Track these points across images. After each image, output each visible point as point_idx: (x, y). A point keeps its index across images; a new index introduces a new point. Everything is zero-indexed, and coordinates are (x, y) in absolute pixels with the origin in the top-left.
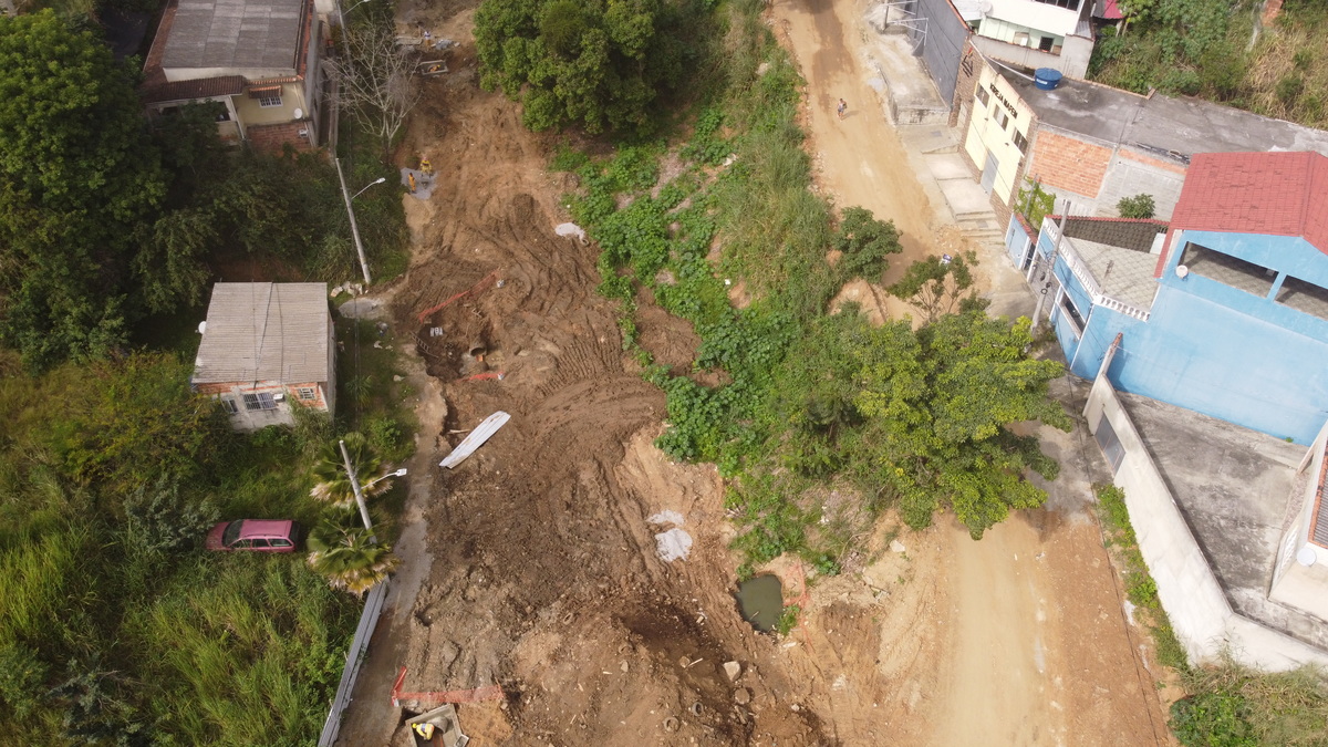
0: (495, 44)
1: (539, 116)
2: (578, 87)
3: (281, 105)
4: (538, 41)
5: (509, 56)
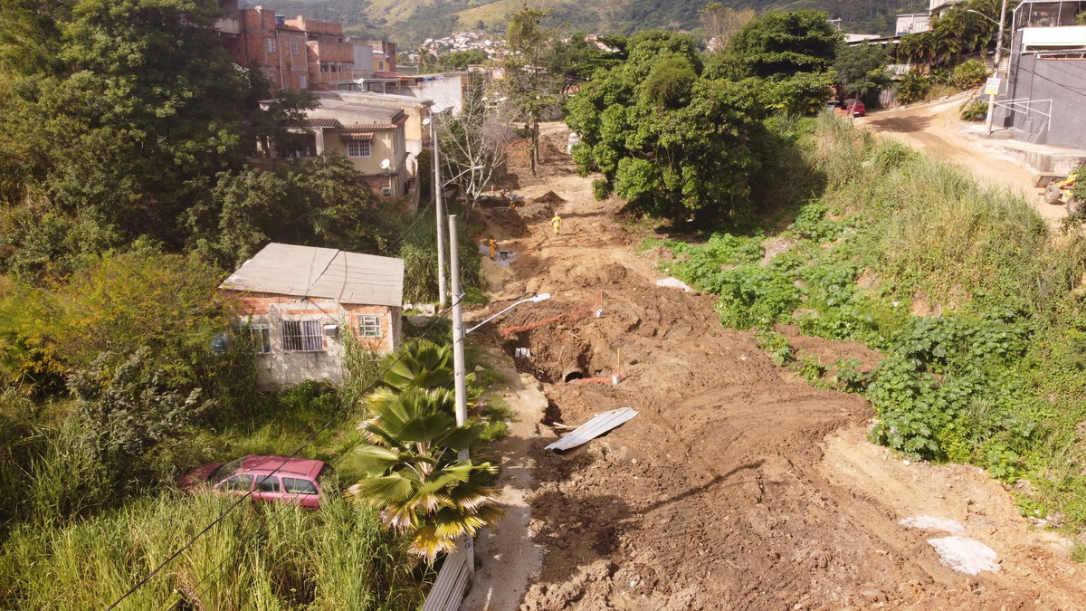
0: (593, 113)
2: (688, 131)
3: (370, 156)
5: (606, 122)
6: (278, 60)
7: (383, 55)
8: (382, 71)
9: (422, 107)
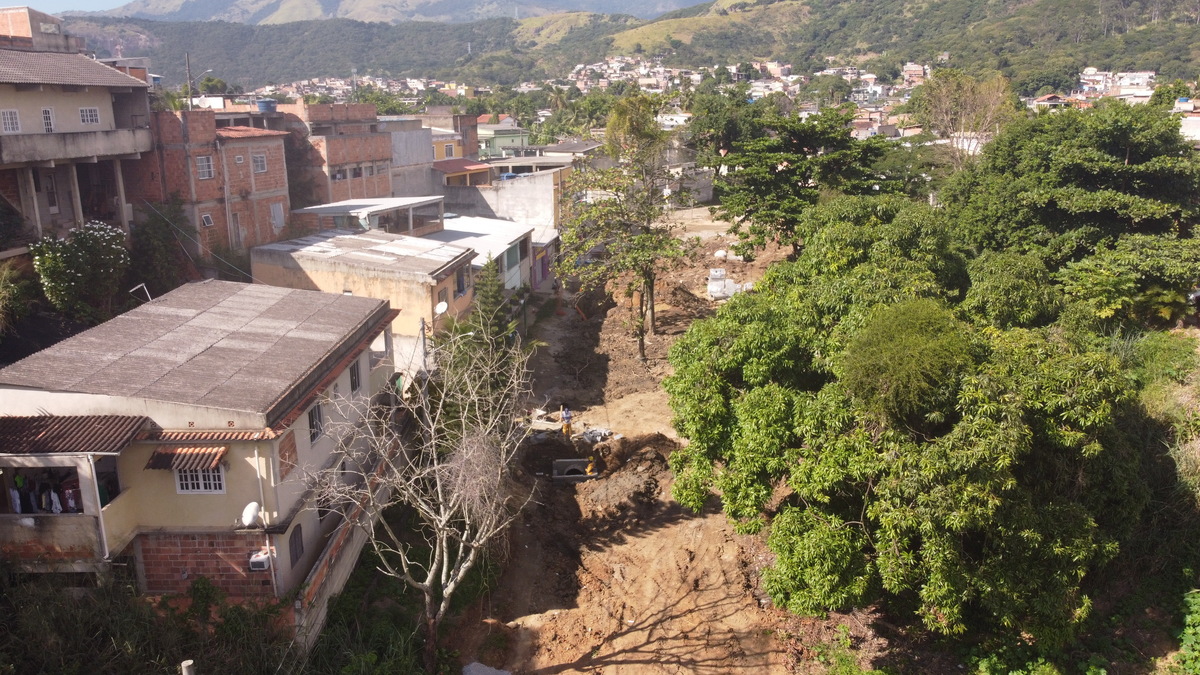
0: (719, 398)
1: (813, 576)
3: (223, 491)
4: (828, 395)
5: (747, 427)
6: (221, 189)
7: (452, 136)
8: (451, 158)
9: (434, 283)
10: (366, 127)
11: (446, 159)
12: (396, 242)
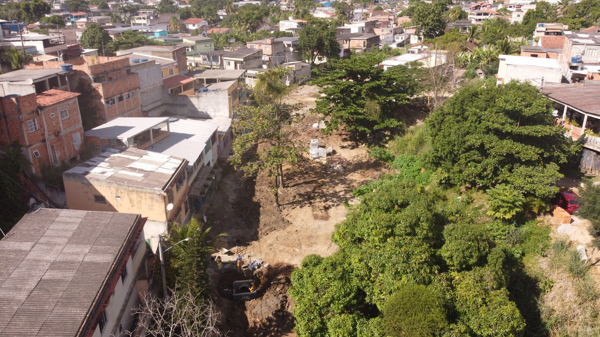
6: (43, 134)
7: (173, 63)
8: (173, 75)
9: (165, 194)
10: (124, 71)
11: (170, 76)
12: (144, 157)
